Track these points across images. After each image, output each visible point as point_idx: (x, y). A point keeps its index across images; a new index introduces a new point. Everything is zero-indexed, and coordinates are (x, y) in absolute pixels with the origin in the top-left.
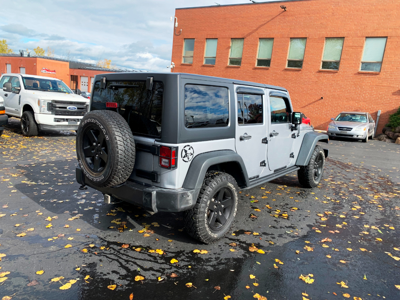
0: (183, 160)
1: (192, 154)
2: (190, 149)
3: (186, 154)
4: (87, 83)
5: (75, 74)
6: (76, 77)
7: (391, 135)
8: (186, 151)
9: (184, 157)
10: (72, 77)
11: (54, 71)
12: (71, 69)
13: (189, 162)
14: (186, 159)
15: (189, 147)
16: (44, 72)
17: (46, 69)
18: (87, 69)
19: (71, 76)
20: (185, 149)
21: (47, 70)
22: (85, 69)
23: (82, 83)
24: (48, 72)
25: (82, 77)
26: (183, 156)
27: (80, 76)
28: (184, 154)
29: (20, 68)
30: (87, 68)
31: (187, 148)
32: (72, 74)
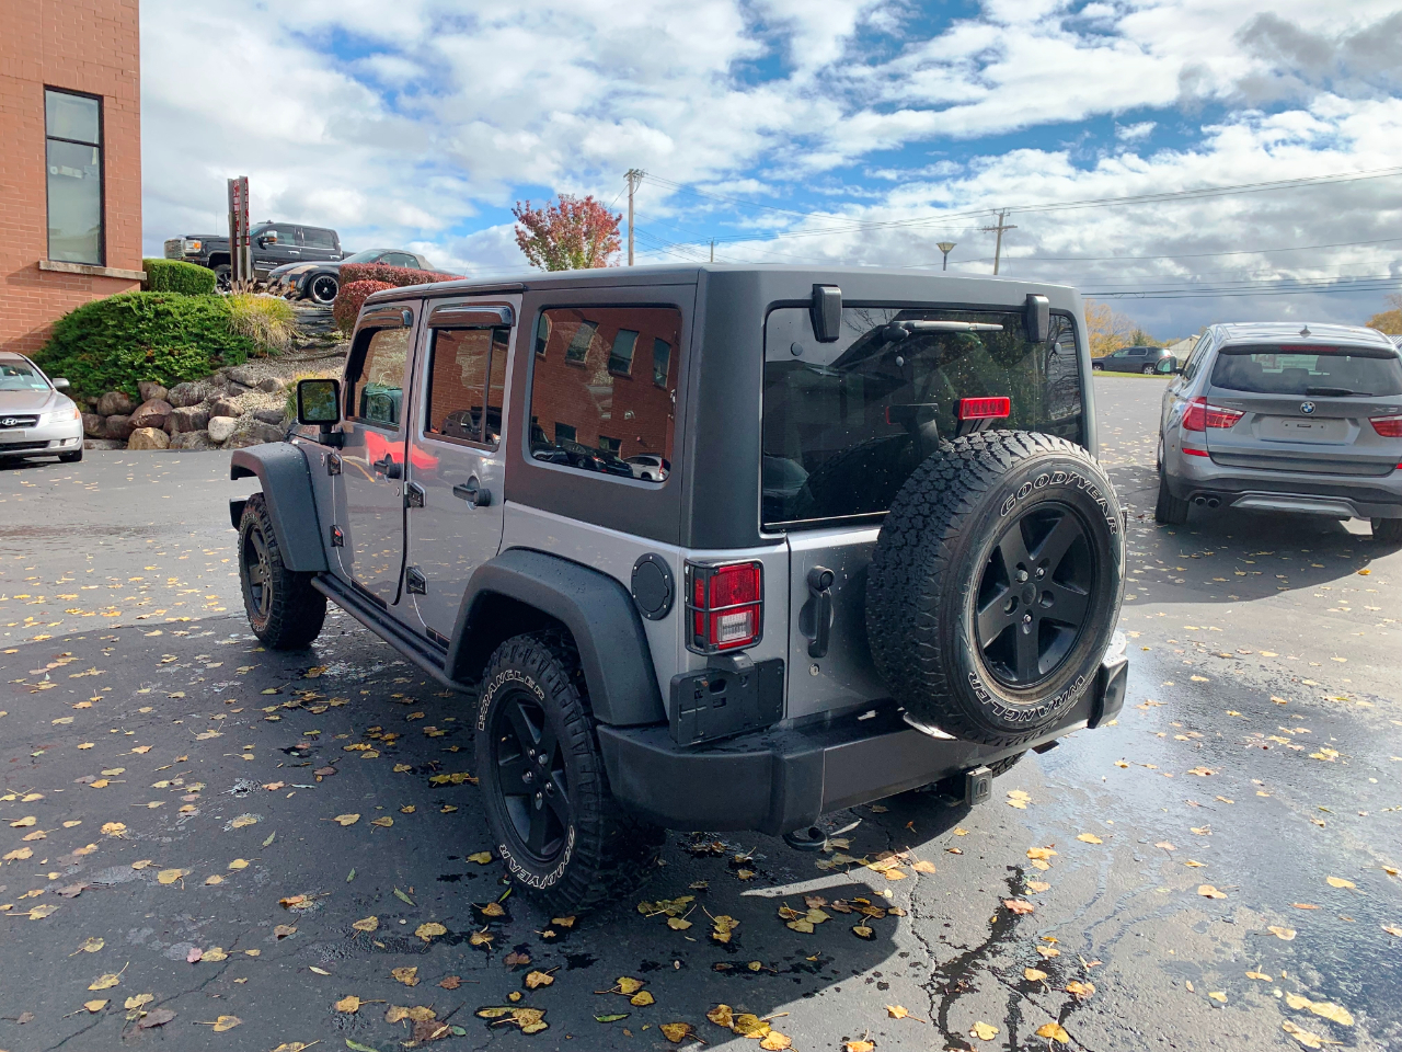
7: (94, 426)
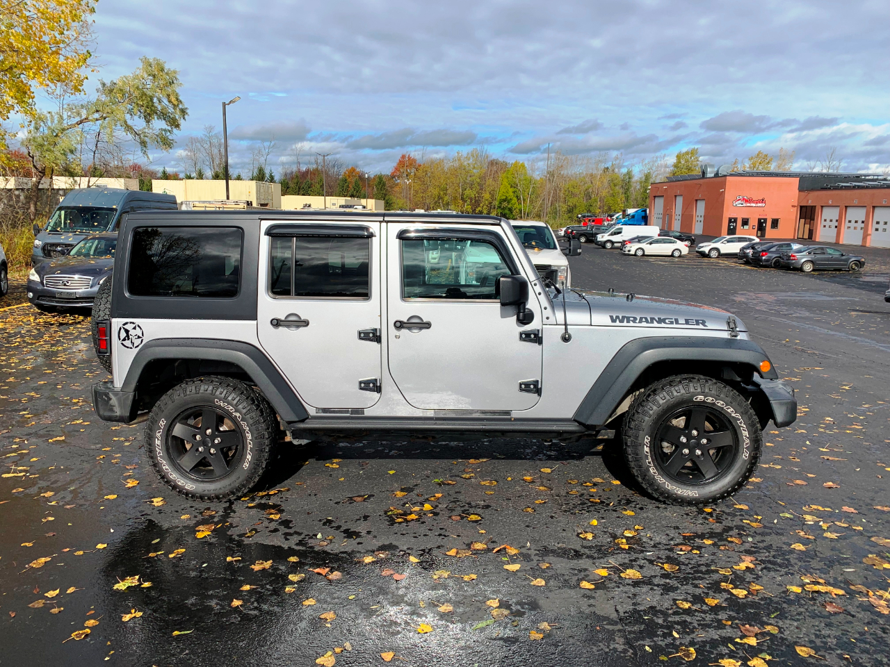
0: (122, 344)
1: (139, 337)
2: (135, 328)
3: (128, 336)
4: (837, 221)
5: (810, 203)
6: (813, 208)
8: (127, 331)
9: (124, 340)
10: (804, 209)
11: (763, 201)
12: (802, 193)
13: (134, 349)
14: (127, 343)
15: (133, 326)
16: (740, 205)
17: (744, 199)
18: (842, 188)
19: (801, 207)
20: (125, 327)
21: (746, 201)
22: (839, 189)
23: (824, 223)
24: (748, 205)
25: (825, 210)
26: (122, 338)
27: (822, 207)
28: (123, 334)
29: (696, 200)
30: (842, 186)
31: (129, 327)
32: (804, 204)
